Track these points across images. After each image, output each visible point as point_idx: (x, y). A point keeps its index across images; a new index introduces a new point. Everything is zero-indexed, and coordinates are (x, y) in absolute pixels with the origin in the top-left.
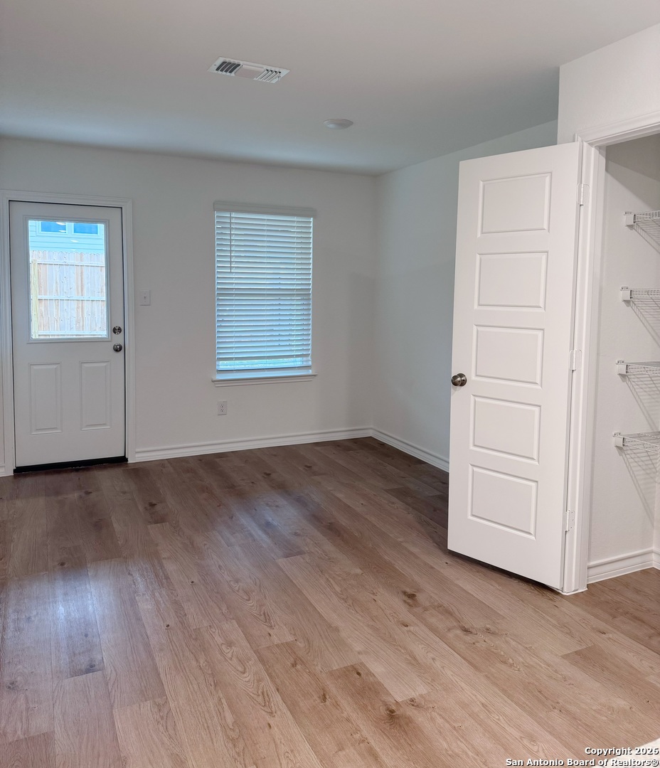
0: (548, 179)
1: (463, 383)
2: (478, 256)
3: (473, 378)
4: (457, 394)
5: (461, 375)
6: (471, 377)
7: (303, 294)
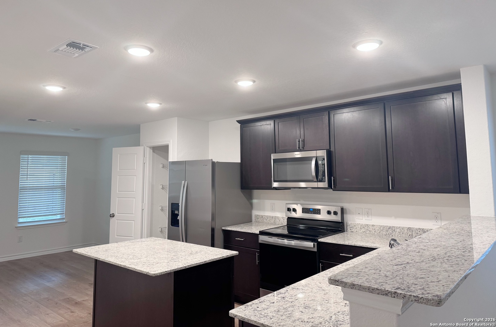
0: (136, 155)
1: (113, 216)
2: (118, 177)
3: (117, 214)
4: (112, 220)
5: (113, 214)
6: (116, 214)
7: (62, 188)
